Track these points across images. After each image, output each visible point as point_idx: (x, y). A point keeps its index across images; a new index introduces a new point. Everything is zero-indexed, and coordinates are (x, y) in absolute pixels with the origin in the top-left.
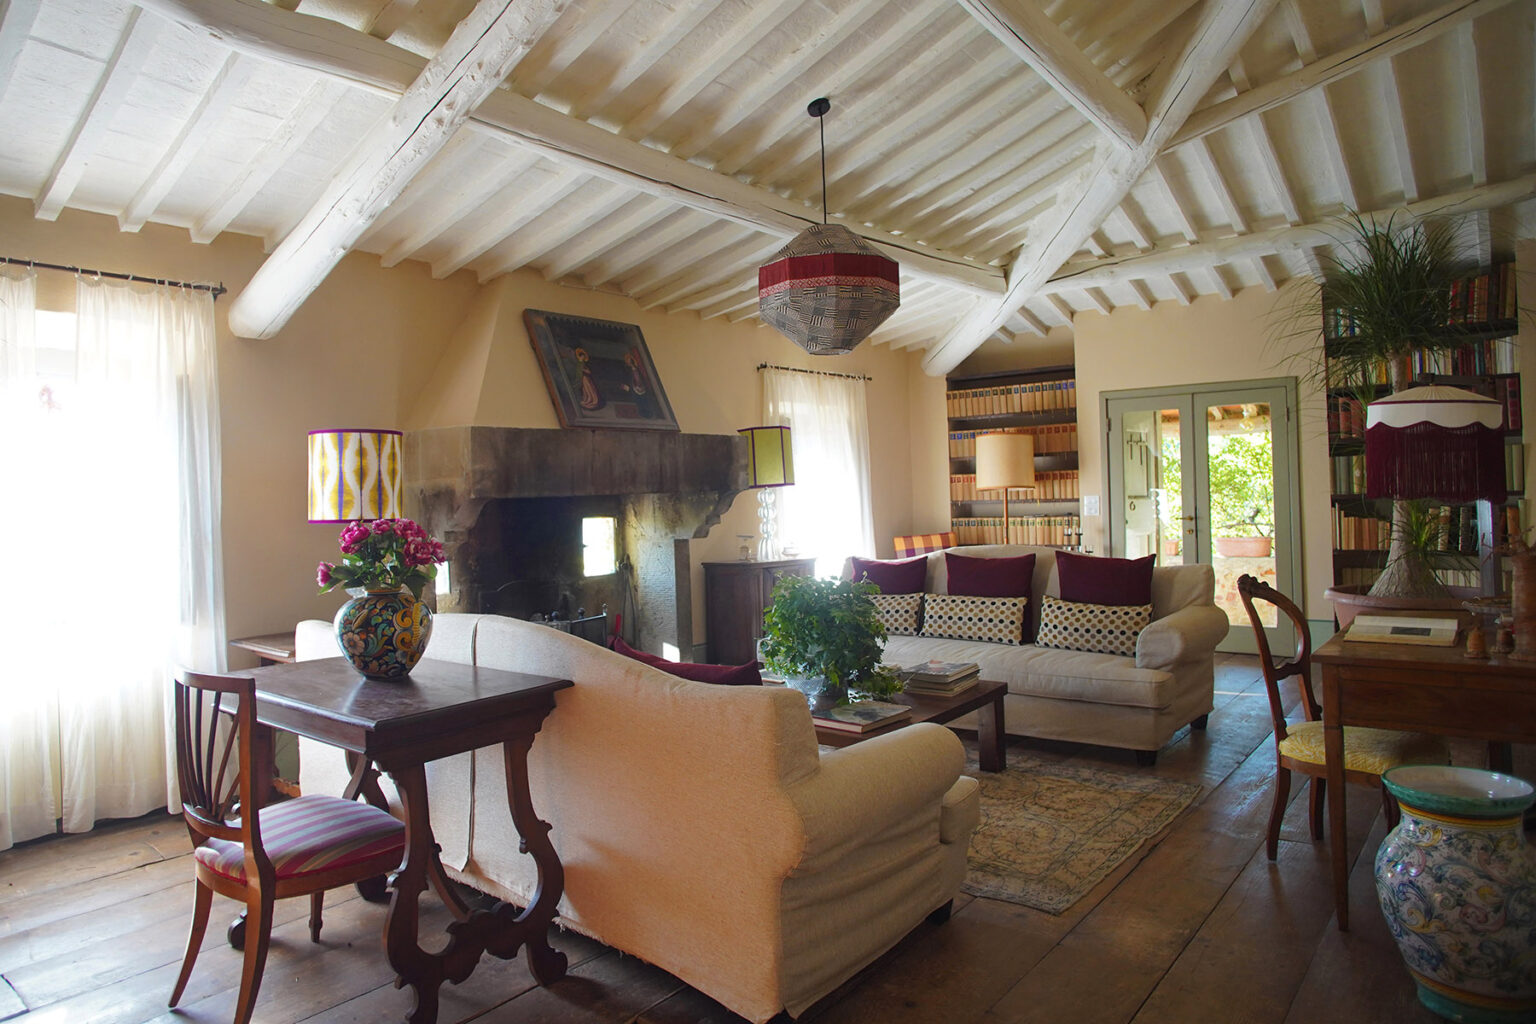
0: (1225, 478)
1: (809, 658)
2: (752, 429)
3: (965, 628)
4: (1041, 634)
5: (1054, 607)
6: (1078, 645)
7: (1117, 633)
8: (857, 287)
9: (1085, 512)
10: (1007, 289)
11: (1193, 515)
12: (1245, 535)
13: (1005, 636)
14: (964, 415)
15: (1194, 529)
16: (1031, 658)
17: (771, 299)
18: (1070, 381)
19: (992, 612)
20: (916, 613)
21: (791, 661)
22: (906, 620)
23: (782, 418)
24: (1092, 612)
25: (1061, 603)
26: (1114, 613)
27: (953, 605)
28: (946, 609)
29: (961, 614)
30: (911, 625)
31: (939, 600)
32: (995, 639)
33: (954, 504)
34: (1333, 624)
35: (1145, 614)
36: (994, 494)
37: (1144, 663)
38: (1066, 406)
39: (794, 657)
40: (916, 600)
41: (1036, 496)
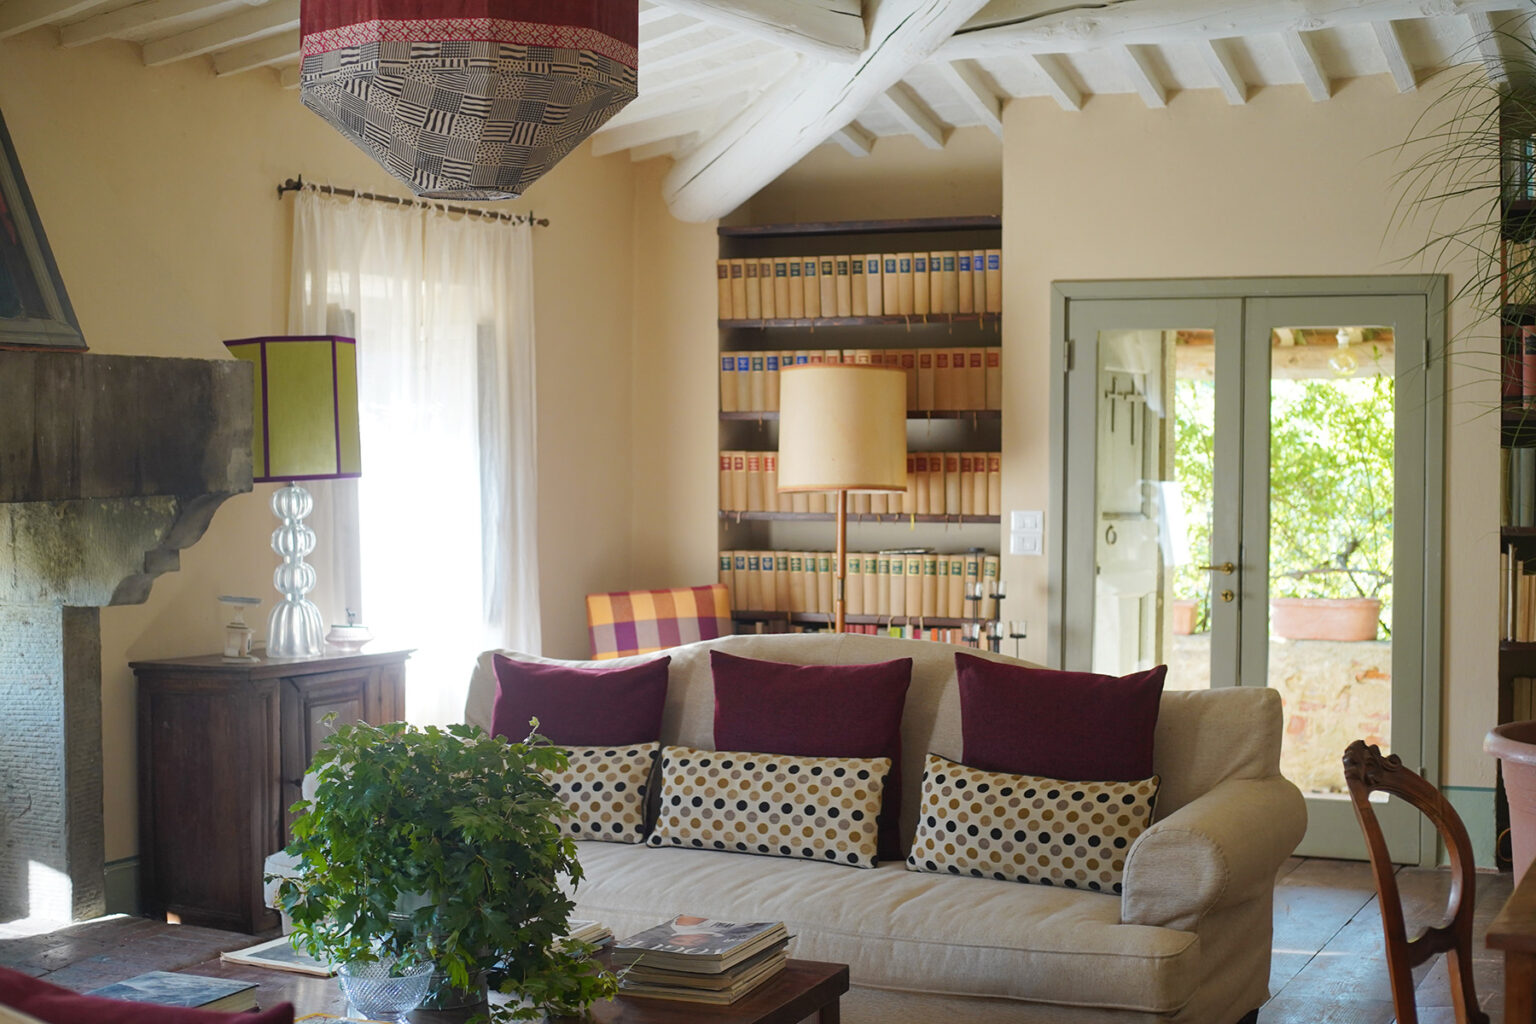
0: (1294, 470)
1: (397, 921)
2: (262, 341)
3: (752, 828)
4: (920, 842)
5: (950, 782)
6: (998, 867)
7: (1082, 840)
8: (538, 50)
9: (1011, 547)
10: (866, 45)
11: (1235, 562)
12: (1327, 592)
13: (842, 846)
14: (754, 314)
15: (1235, 591)
16: (898, 903)
17: (331, 61)
18: (990, 252)
19: (813, 790)
20: (641, 790)
21: (354, 931)
22: (618, 807)
23: (333, 314)
24: (1030, 794)
25: (966, 774)
26: (1078, 796)
27: (726, 774)
28: (711, 782)
29: (744, 796)
30: (628, 818)
31: (695, 762)
32: (819, 853)
33: (726, 518)
34: (1493, 795)
35: (1141, 800)
36: (814, 499)
37: (1136, 913)
38: (979, 309)
39: (362, 921)
40: (641, 761)
41: (907, 508)
